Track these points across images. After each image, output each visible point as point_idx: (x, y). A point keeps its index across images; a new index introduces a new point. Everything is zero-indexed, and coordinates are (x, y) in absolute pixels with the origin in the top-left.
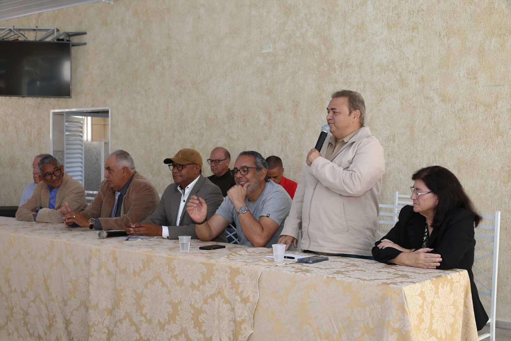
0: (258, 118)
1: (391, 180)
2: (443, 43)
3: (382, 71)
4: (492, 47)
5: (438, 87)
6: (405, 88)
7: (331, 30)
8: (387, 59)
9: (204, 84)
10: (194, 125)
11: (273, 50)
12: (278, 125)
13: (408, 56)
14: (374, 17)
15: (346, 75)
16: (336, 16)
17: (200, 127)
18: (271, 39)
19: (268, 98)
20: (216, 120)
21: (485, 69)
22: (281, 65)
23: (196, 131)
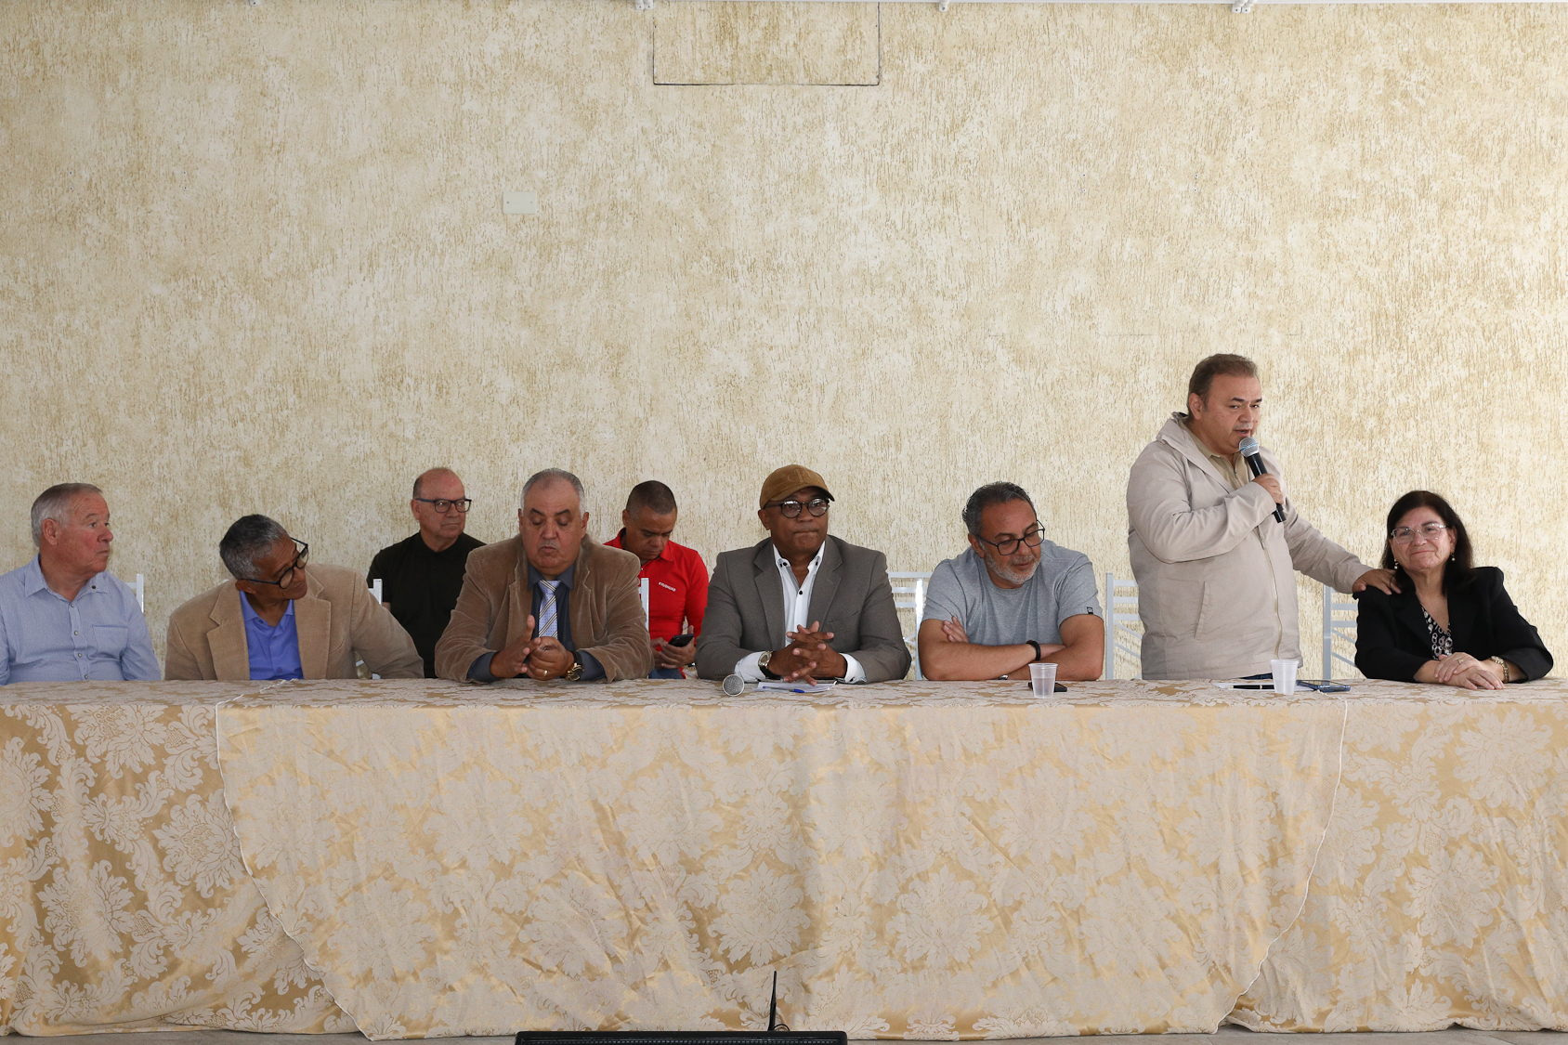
0: (492, 385)
1: (892, 535)
2: (1017, 237)
3: (867, 287)
4: (1126, 256)
5: (1005, 331)
6: (925, 328)
7: (724, 178)
8: (878, 260)
9: (290, 284)
10: (247, 397)
11: (541, 211)
12: (560, 403)
13: (932, 258)
14: (843, 162)
15: (766, 289)
16: (737, 145)
17: (274, 405)
18: (533, 182)
19: (525, 333)
20: (337, 384)
21: (1111, 299)
22: (566, 251)
23: (255, 415)
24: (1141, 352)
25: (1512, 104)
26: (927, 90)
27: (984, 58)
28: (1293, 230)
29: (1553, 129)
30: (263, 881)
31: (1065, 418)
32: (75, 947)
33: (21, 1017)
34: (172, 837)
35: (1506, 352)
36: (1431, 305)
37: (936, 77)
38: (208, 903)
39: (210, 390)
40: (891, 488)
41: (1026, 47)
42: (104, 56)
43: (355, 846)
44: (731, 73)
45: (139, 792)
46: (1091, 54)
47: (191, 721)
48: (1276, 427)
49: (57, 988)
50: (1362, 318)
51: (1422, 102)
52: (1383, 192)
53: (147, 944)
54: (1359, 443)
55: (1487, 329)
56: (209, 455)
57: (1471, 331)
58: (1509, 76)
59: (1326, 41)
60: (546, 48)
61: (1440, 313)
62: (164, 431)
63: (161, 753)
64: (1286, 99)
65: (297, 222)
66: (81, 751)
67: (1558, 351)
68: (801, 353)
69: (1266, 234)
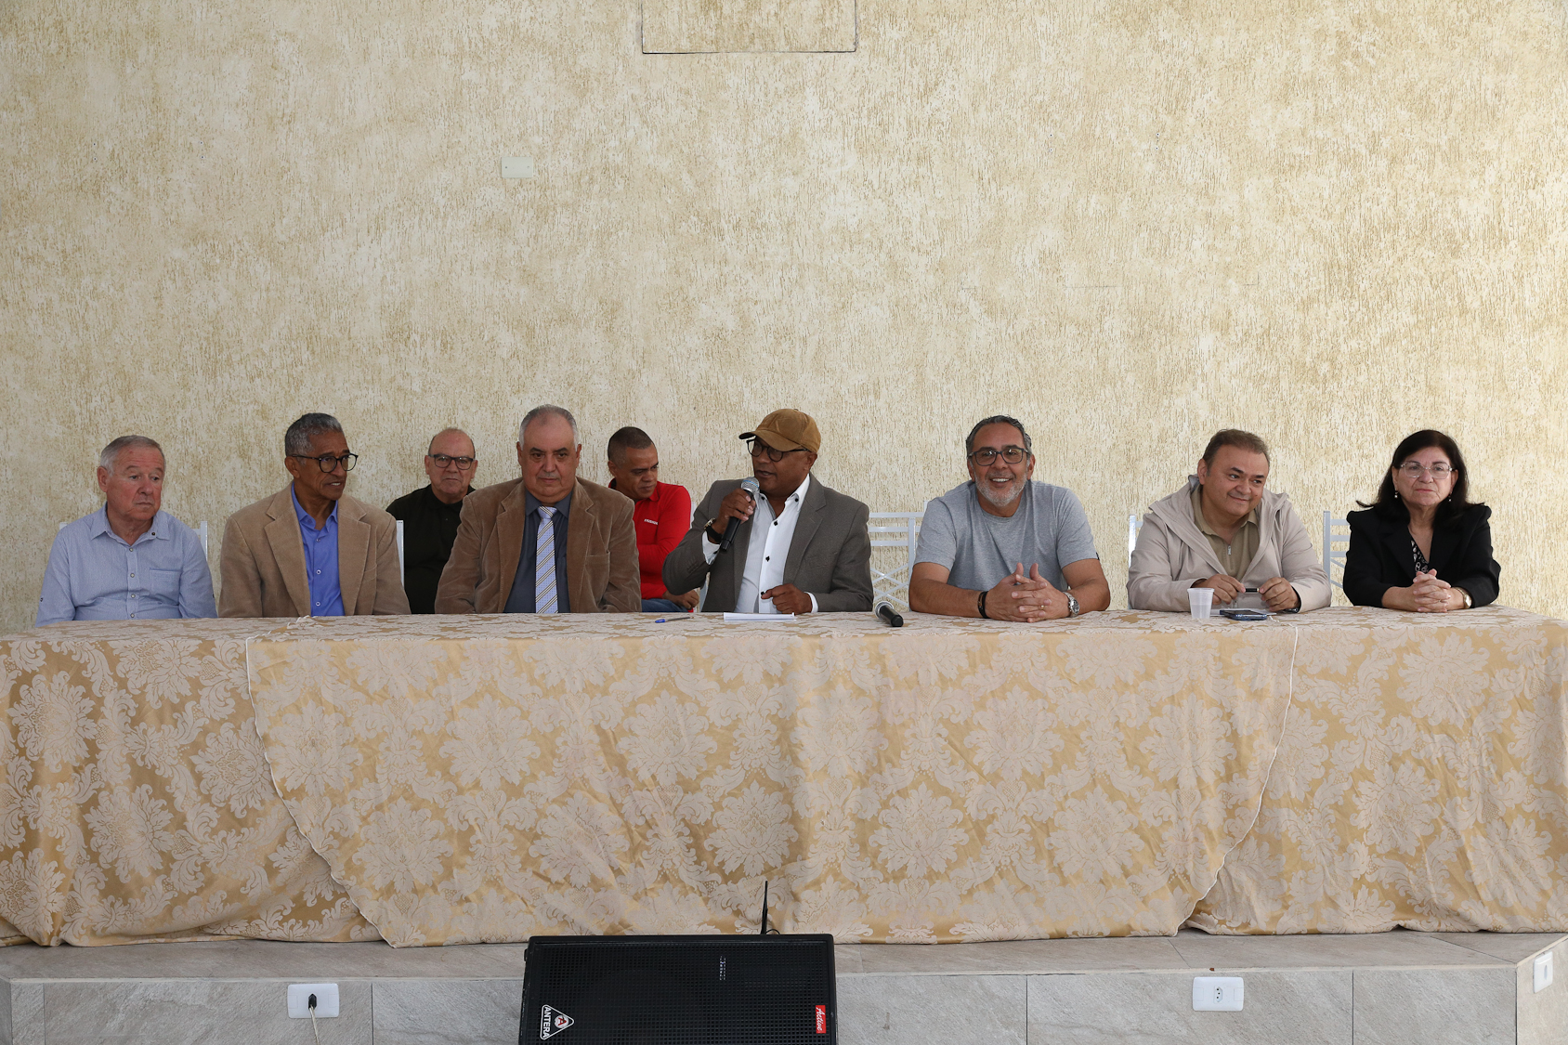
0: (493, 340)
2: (988, 195)
3: (846, 243)
4: (1091, 213)
5: (977, 284)
6: (901, 282)
7: (710, 142)
8: (856, 219)
9: (302, 247)
10: (263, 354)
11: (537, 175)
12: (558, 357)
13: (908, 216)
14: (823, 125)
15: (751, 246)
16: (722, 111)
17: (289, 361)
18: (530, 147)
19: (524, 291)
20: (348, 342)
21: (1077, 253)
22: (562, 213)
23: (272, 371)
24: (1106, 303)
25: (1458, 63)
26: (902, 56)
27: (955, 25)
28: (1250, 185)
29: (1497, 87)
30: (292, 802)
31: (1034, 366)
32: (120, 864)
33: (71, 929)
34: (208, 762)
35: (1453, 299)
36: (1381, 256)
37: (910, 43)
38: (242, 823)
39: (229, 348)
40: (870, 434)
41: (995, 14)
42: (124, 33)
43: (377, 769)
44: (716, 41)
45: (177, 720)
46: (1057, 20)
47: (223, 655)
48: (1234, 372)
49: (103, 903)
50: (1316, 268)
51: (1372, 62)
52: (1336, 148)
53: (186, 861)
54: (1314, 387)
55: (1434, 278)
56: (229, 409)
57: (1420, 280)
58: (1456, 36)
59: (1281, 5)
60: (540, 20)
61: (1390, 263)
62: (186, 387)
63: (196, 684)
64: (1242, 60)
65: (308, 188)
66: (122, 684)
67: (1502, 298)
68: (784, 307)
69: (1224, 189)
